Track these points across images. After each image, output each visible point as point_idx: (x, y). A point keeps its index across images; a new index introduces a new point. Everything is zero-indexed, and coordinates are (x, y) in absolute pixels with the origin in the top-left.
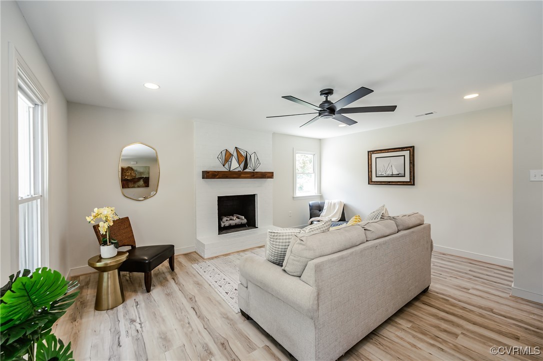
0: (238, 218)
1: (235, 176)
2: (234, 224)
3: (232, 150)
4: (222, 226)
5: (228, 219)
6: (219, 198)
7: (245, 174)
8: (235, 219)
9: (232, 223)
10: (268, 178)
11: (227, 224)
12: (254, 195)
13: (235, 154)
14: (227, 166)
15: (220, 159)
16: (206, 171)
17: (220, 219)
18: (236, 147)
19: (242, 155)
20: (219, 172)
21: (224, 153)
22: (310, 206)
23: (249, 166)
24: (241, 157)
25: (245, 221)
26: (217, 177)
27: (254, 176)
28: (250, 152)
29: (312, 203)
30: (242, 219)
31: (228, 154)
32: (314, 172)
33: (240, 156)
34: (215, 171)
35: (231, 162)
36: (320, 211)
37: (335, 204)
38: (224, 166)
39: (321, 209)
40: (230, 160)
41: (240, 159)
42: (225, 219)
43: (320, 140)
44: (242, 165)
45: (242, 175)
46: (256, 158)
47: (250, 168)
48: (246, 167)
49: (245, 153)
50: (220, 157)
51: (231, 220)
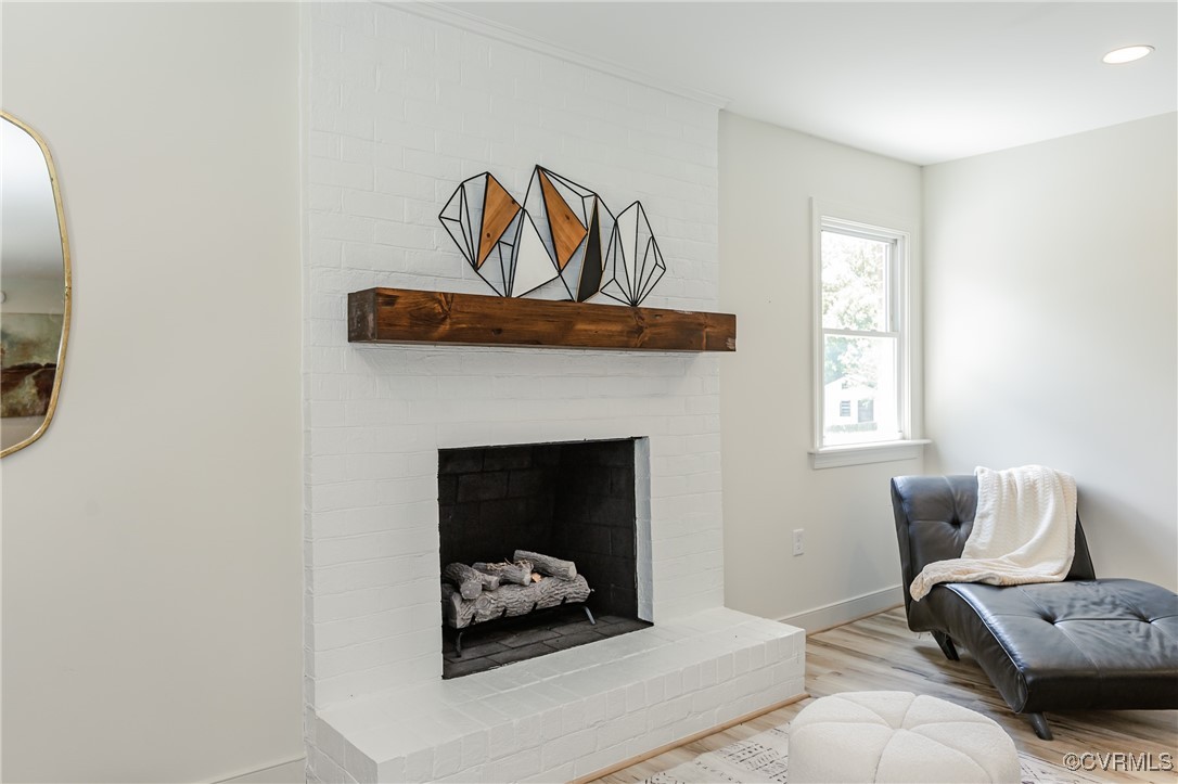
0: (543, 572)
1: (542, 327)
2: (527, 608)
3: (517, 182)
4: (460, 624)
5: (494, 579)
6: (446, 456)
7: (593, 321)
8: (527, 578)
9: (516, 600)
10: (708, 348)
11: (486, 610)
12: (629, 444)
13: (535, 205)
14: (491, 268)
15: (454, 227)
16: (377, 292)
17: (451, 583)
18: (538, 168)
19: (569, 215)
20: (450, 298)
21: (475, 192)
22: (897, 497)
23: (607, 276)
24: (566, 227)
25: (579, 588)
26: (445, 328)
27: (640, 330)
28: (615, 199)
29: (913, 485)
30: (565, 578)
31: (496, 200)
32: (893, 329)
33: (559, 220)
34: (430, 296)
35: (514, 247)
36: (956, 523)
37: (1031, 488)
38: (476, 267)
39: (962, 517)
40: (509, 238)
41: (562, 237)
42: (474, 578)
43: (922, 167)
44: (574, 272)
45: (580, 326)
46: (644, 237)
47: (612, 289)
48: (591, 279)
49: (590, 202)
50: (452, 212)
51: (505, 582)
